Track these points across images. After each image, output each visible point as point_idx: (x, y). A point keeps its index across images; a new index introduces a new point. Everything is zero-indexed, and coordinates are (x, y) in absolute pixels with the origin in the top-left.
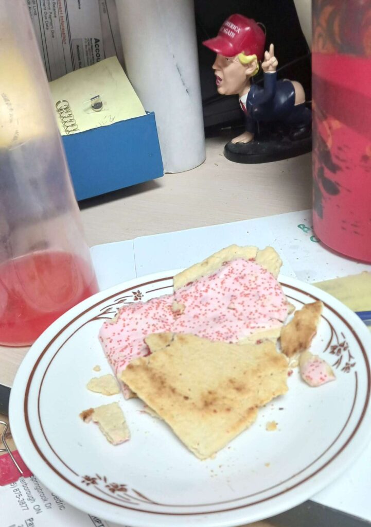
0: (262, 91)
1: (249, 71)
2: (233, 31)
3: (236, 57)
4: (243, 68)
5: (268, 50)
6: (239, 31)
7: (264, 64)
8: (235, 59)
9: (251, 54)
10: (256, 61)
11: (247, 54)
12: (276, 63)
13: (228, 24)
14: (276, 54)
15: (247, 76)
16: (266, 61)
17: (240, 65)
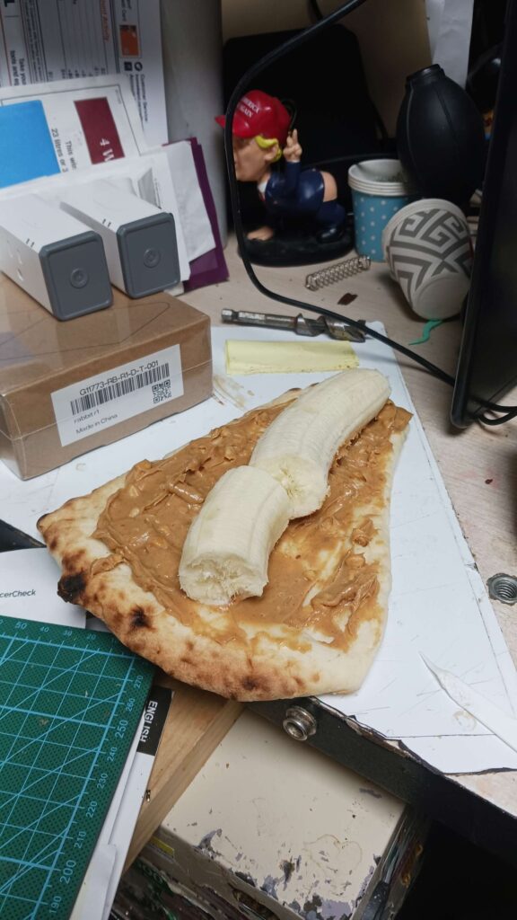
0: (283, 181)
1: (269, 157)
2: (251, 110)
3: (253, 140)
4: (261, 153)
5: (291, 136)
6: (257, 111)
7: (286, 151)
8: (252, 142)
9: (271, 137)
10: (277, 146)
11: (266, 137)
12: (299, 151)
13: (246, 100)
14: (300, 140)
15: (267, 162)
16: (288, 147)
17: (257, 148)
